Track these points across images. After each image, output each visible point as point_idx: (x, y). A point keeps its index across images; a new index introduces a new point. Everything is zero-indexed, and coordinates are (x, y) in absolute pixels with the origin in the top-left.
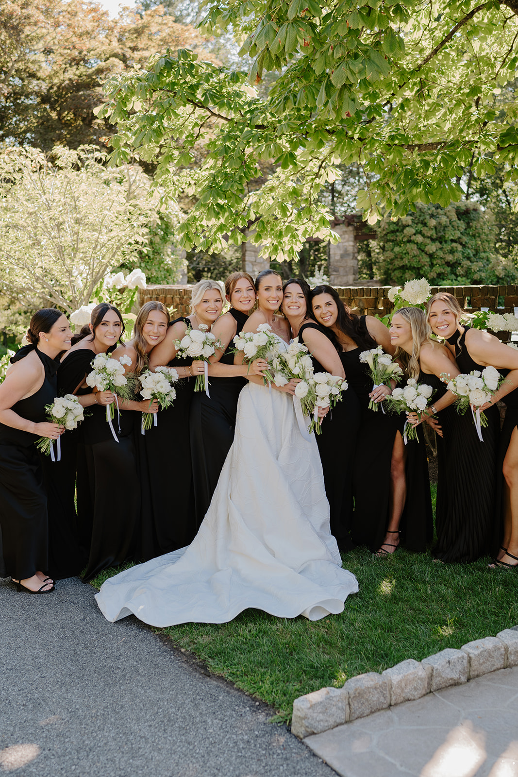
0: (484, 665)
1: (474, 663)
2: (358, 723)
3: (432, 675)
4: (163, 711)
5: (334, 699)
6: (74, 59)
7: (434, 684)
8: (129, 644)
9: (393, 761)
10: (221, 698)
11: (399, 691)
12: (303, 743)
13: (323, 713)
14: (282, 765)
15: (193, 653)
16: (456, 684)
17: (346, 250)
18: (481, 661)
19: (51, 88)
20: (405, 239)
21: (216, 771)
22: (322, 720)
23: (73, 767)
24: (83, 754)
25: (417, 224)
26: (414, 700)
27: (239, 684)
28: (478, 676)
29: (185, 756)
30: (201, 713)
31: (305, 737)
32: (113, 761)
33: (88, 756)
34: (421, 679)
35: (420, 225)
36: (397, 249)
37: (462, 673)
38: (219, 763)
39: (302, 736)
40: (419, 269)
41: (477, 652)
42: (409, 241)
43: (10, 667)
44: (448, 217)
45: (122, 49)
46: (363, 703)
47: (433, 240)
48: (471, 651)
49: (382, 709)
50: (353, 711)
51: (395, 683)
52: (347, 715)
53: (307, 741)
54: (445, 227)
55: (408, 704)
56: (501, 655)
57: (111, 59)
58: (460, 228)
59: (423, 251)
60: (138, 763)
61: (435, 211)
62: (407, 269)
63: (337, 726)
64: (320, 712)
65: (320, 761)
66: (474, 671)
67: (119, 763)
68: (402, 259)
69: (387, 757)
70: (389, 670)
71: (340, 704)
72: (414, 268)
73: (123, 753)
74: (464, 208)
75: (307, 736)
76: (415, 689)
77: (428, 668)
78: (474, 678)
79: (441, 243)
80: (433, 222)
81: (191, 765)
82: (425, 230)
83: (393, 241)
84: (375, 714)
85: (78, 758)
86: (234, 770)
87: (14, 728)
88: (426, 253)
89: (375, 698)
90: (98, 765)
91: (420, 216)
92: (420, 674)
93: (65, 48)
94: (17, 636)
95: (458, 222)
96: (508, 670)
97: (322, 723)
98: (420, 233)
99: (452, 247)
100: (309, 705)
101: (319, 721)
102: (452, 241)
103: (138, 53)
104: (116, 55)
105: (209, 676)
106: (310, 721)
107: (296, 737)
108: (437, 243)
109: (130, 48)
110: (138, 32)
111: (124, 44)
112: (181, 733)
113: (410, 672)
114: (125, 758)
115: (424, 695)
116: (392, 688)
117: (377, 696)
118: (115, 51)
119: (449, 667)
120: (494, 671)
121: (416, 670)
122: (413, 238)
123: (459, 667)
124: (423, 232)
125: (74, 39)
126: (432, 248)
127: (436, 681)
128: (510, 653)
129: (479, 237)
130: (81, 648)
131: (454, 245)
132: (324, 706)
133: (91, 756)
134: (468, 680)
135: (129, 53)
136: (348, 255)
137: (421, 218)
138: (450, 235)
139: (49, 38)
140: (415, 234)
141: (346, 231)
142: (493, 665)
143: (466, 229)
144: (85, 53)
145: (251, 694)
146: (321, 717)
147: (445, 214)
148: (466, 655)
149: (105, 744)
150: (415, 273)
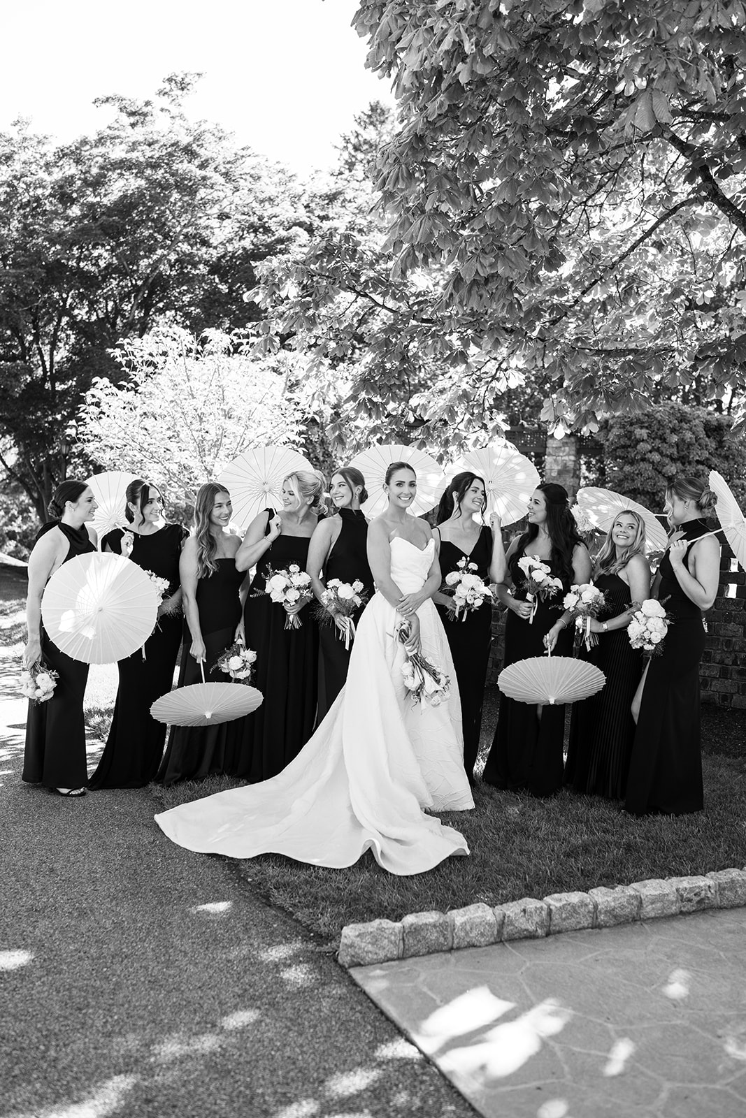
0: (569, 921)
1: (556, 917)
2: (411, 961)
3: (503, 923)
4: (210, 932)
5: (387, 931)
6: (252, 226)
7: (505, 933)
8: (194, 869)
9: (434, 997)
10: (275, 926)
11: (463, 934)
12: (347, 973)
13: (373, 944)
14: (318, 989)
15: (260, 884)
16: (532, 936)
17: (565, 466)
18: (564, 916)
19: (223, 257)
20: (638, 457)
21: (248, 987)
22: (371, 952)
23: (105, 969)
24: (118, 959)
25: (654, 439)
26: (480, 947)
27: (299, 915)
28: (559, 932)
29: (221, 971)
30: (249, 937)
31: (350, 967)
32: (146, 968)
33: (122, 961)
34: (490, 925)
35: (657, 441)
36: (627, 468)
37: (541, 925)
38: (253, 980)
39: (347, 966)
40: (654, 494)
41: (559, 905)
42: (643, 460)
43: (63, 878)
44: (694, 433)
45: (309, 217)
46: (419, 941)
47: (673, 460)
48: (552, 902)
49: (442, 951)
50: (407, 947)
51: (458, 924)
52: (400, 952)
53: (352, 972)
54: (690, 444)
55: (472, 950)
56: (589, 912)
57: (294, 228)
58: (709, 447)
59: (660, 472)
60: (172, 972)
61: (677, 424)
62: (639, 493)
63: (388, 961)
64: (369, 943)
65: (358, 989)
66: (555, 926)
67: (152, 970)
68: (633, 480)
69: (429, 993)
70: (455, 911)
71: (393, 938)
72: (648, 492)
73: (158, 962)
74: (715, 423)
75: (353, 966)
76: (482, 935)
77: (499, 914)
78: (554, 934)
79: (683, 464)
80: (675, 438)
81: (224, 979)
82: (664, 447)
83: (622, 458)
84: (433, 955)
85: (112, 962)
86: (267, 988)
87: (55, 931)
88: (663, 475)
89: (433, 936)
90: (130, 970)
91: (658, 430)
92: (488, 918)
93: (244, 214)
94: (78, 851)
95: (707, 439)
96: (598, 930)
97: (370, 955)
98: (658, 450)
99: (698, 470)
100: (357, 933)
101: (367, 952)
102: (698, 462)
103: (328, 222)
104: (301, 225)
105: (269, 906)
106: (356, 950)
107: (342, 967)
108: (679, 465)
109: (319, 216)
110: (332, 198)
111: (311, 212)
112: (224, 951)
113: (477, 915)
114: (160, 967)
115: (493, 944)
116: (454, 929)
117: (436, 935)
118: (301, 220)
119: (524, 916)
120: (580, 929)
121: (484, 914)
122: (649, 455)
123: (536, 919)
124: (662, 449)
125: (254, 204)
126: (672, 469)
127: (508, 930)
128: (600, 912)
129: (733, 459)
130: (142, 868)
131: (700, 467)
132: (374, 936)
133: (125, 961)
134: (548, 934)
135: (317, 222)
136: (568, 471)
137: (660, 433)
138: (695, 455)
139: (225, 203)
140: (650, 452)
141: (567, 443)
142: (579, 923)
143: (716, 449)
144: (265, 220)
145: (308, 926)
146: (370, 947)
147: (691, 429)
148: (545, 906)
149: (143, 953)
150: (649, 499)
